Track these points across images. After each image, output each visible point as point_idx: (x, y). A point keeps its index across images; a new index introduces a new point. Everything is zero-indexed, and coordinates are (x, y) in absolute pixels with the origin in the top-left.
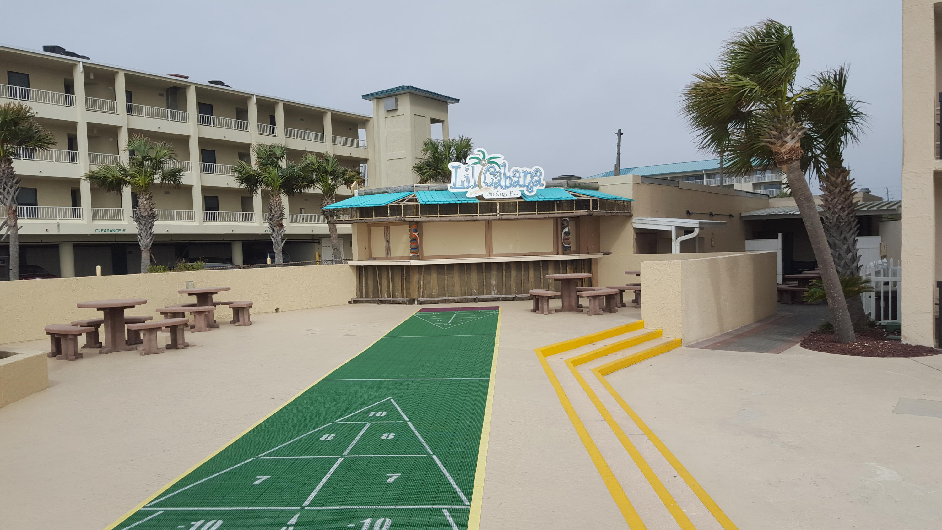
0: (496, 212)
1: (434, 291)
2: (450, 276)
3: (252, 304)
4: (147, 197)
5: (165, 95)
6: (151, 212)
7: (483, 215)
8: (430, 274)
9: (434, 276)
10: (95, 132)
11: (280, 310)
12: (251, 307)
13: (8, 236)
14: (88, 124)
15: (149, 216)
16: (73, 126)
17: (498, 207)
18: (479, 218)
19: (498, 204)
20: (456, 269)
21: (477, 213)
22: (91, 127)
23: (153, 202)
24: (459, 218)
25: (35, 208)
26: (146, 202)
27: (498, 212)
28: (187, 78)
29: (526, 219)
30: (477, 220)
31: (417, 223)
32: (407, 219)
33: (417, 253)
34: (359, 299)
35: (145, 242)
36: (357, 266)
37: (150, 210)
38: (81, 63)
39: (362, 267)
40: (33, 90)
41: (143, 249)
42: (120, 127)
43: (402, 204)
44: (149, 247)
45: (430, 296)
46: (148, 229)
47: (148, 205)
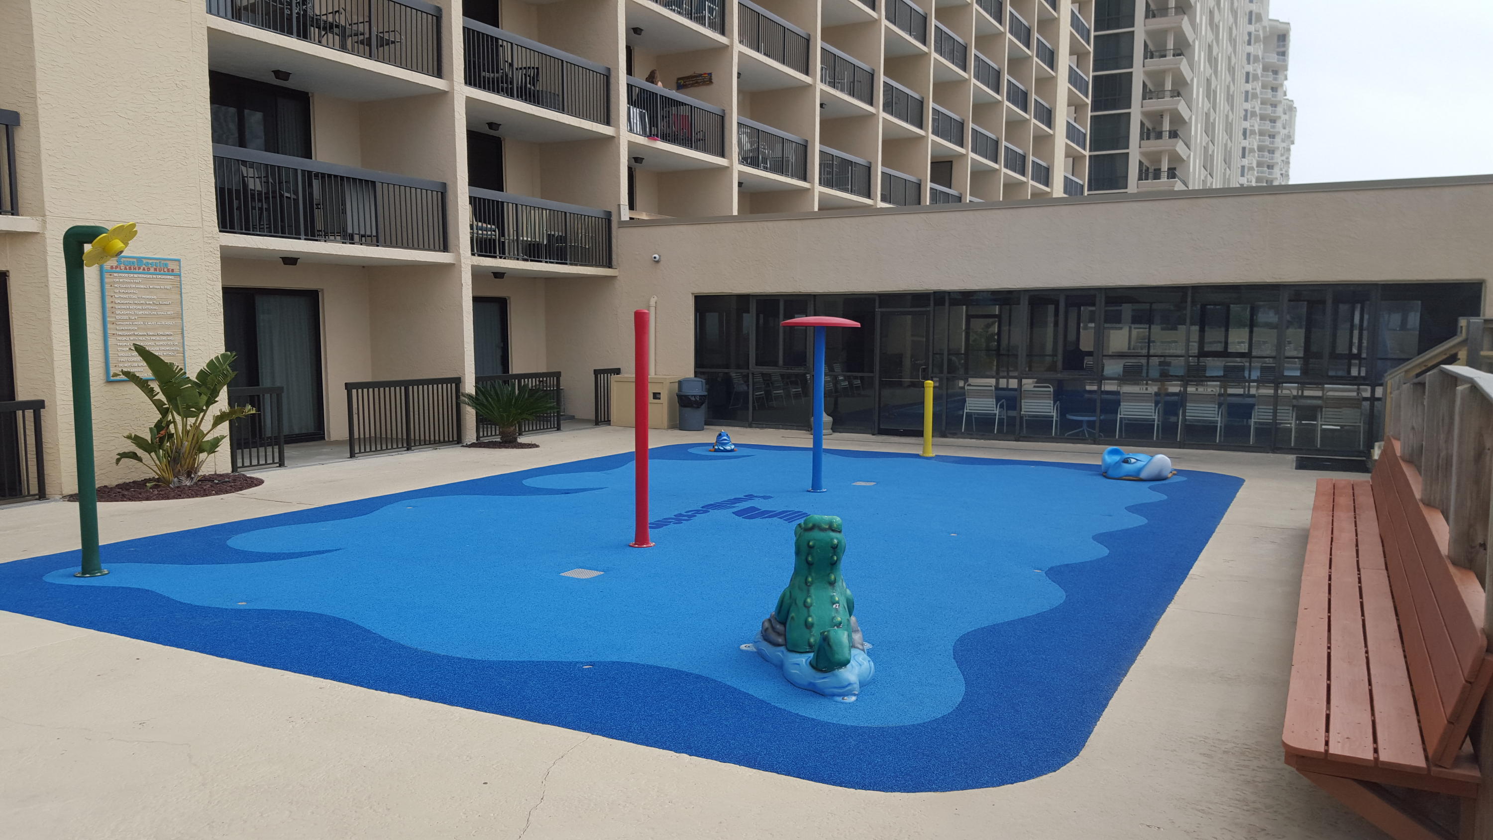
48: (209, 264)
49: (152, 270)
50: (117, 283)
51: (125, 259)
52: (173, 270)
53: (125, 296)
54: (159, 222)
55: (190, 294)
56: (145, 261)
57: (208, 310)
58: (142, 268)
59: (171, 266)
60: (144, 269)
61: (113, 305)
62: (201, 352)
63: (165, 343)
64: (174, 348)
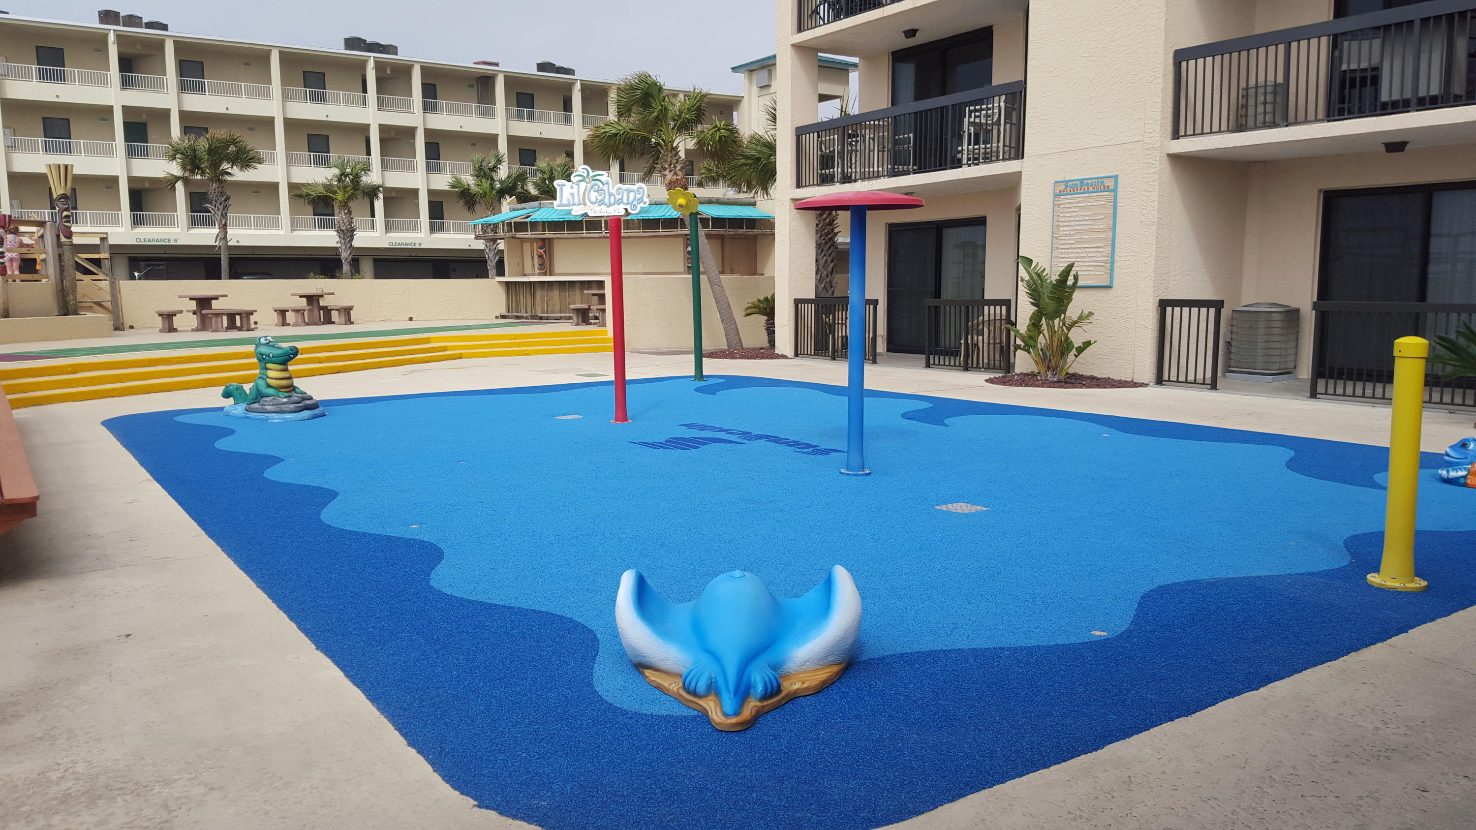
0: (601, 230)
1: (556, 307)
2: (571, 293)
3: (353, 307)
4: (346, 211)
5: (475, 86)
6: (349, 226)
7: (589, 233)
8: (552, 290)
9: (556, 294)
10: (392, 134)
11: (414, 319)
12: (352, 309)
13: (220, 247)
14: (380, 125)
15: (348, 230)
16: (366, 128)
17: (603, 225)
18: (585, 235)
19: (603, 222)
20: (578, 286)
21: (583, 230)
22: (383, 128)
23: (352, 216)
24: (566, 236)
25: (332, 219)
26: (344, 217)
27: (603, 229)
28: (497, 65)
29: (630, 237)
30: (582, 238)
31: (543, 240)
32: (517, 236)
33: (543, 270)
34: (508, 314)
35: (345, 255)
36: (506, 282)
37: (349, 225)
38: (372, 58)
39: (508, 282)
40: (329, 92)
41: (343, 261)
42: (416, 128)
43: (513, 221)
44: (349, 260)
45: (553, 312)
46: (347, 242)
47: (346, 220)
48: (1146, 175)
49: (1091, 189)
50: (1062, 204)
51: (1071, 183)
52: (1108, 187)
53: (1067, 215)
54: (1107, 144)
55: (1125, 207)
56: (1085, 182)
57: (1141, 221)
58: (1083, 188)
59: (1107, 183)
60: (1084, 190)
61: (1058, 223)
62: (1130, 262)
63: (1095, 254)
64: (1102, 259)
